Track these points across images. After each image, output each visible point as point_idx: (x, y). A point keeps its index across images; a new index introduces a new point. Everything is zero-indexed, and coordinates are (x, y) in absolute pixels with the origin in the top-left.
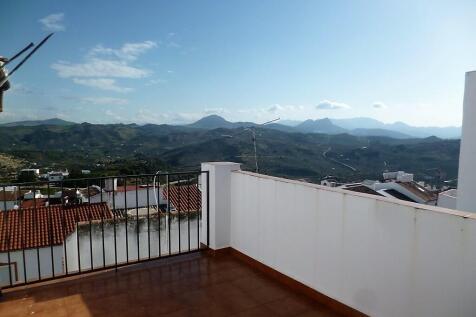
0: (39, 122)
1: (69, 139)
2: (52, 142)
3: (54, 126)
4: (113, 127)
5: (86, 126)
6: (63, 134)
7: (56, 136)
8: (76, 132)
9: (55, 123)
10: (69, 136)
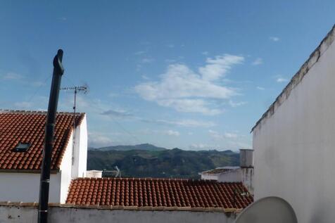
0: (129, 147)
1: (159, 166)
2: (141, 168)
3: (144, 152)
4: (206, 153)
5: (177, 151)
6: (153, 161)
7: (144, 162)
8: (166, 159)
9: (145, 148)
10: (159, 163)
